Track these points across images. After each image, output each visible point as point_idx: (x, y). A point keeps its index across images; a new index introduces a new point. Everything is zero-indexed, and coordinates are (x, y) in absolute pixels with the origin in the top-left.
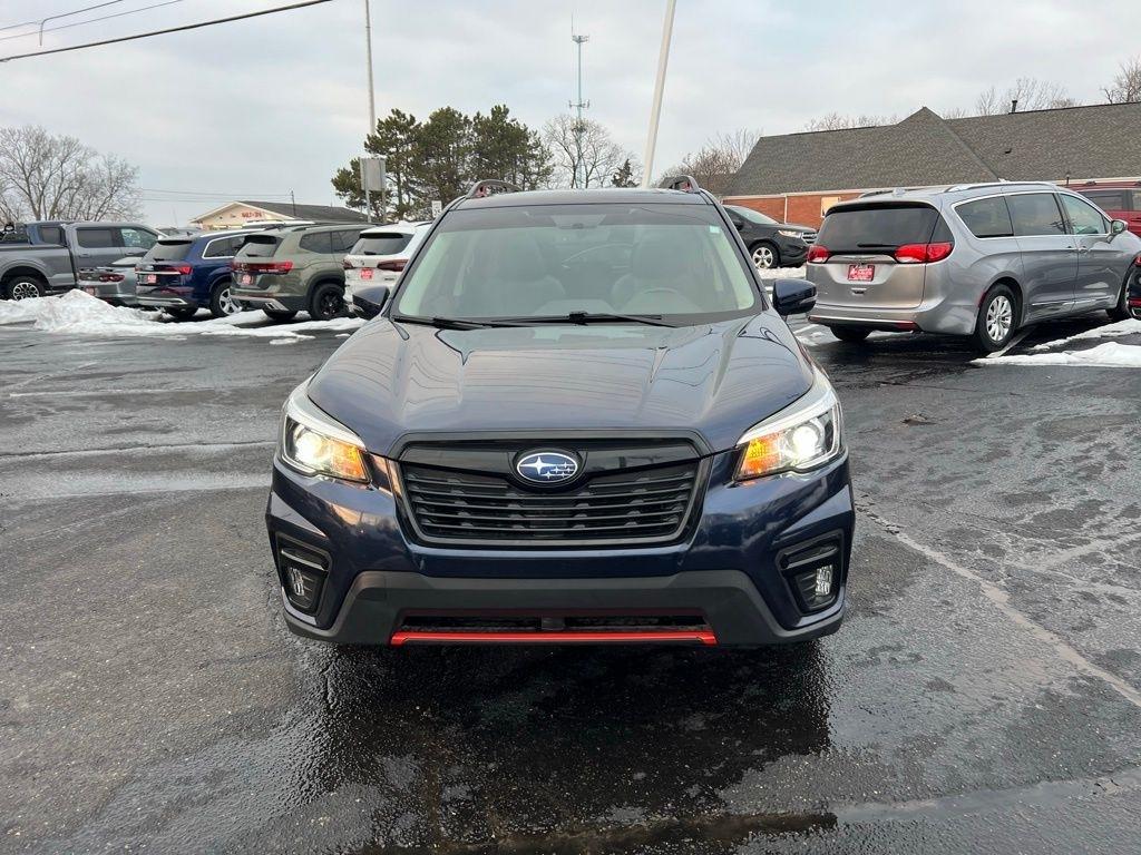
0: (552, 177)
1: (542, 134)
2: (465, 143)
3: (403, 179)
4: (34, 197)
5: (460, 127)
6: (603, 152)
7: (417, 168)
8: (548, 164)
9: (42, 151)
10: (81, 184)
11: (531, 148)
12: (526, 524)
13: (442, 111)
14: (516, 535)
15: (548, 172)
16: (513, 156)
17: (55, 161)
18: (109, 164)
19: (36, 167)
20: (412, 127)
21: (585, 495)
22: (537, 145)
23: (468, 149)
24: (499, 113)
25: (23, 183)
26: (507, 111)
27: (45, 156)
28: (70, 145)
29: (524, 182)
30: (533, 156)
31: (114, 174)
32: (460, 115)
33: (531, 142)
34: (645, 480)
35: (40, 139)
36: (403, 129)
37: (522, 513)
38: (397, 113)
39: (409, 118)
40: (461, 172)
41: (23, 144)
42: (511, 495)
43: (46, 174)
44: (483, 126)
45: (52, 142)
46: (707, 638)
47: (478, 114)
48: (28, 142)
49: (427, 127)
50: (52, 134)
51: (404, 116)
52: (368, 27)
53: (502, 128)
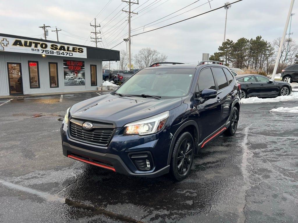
0: (273, 55)
1: (272, 43)
2: (247, 47)
3: (227, 57)
4: (147, 63)
5: (246, 43)
6: (292, 48)
7: (232, 54)
8: (272, 51)
9: (150, 53)
10: (156, 60)
11: (267, 47)
12: (85, 137)
13: (241, 39)
14: (83, 139)
15: (272, 54)
16: (261, 50)
17: (152, 55)
18: (162, 56)
19: (148, 57)
20: (231, 44)
21: (93, 133)
22: (269, 46)
23: (247, 49)
24: (258, 38)
25: (145, 60)
26: (261, 37)
27: (150, 54)
28: (155, 51)
29: (264, 57)
30: (268, 50)
31: (163, 58)
32: (246, 40)
33: (268, 46)
34: (103, 131)
35: (149, 51)
36: (229, 44)
37: (84, 135)
38: (228, 40)
39: (231, 41)
40: (245, 54)
41: (146, 52)
42: (83, 131)
43: (149, 58)
44: (253, 42)
45: (152, 51)
46: (114, 170)
47: (252, 39)
48: (147, 51)
49: (236, 43)
50: (152, 49)
51: (230, 41)
52: (226, 18)
53: (259, 42)
